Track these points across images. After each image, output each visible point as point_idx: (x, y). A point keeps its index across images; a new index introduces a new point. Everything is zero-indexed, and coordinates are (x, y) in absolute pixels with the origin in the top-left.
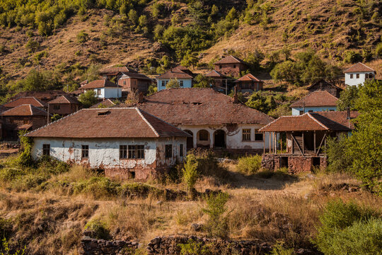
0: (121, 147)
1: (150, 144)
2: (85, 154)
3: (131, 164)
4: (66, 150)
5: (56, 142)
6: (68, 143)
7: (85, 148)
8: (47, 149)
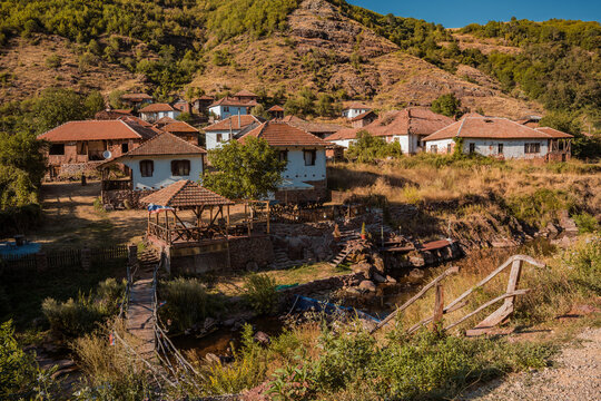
0: (526, 145)
1: (543, 142)
2: (500, 151)
3: (532, 156)
4: (488, 147)
5: (480, 141)
6: (488, 142)
7: (501, 146)
8: (472, 147)
